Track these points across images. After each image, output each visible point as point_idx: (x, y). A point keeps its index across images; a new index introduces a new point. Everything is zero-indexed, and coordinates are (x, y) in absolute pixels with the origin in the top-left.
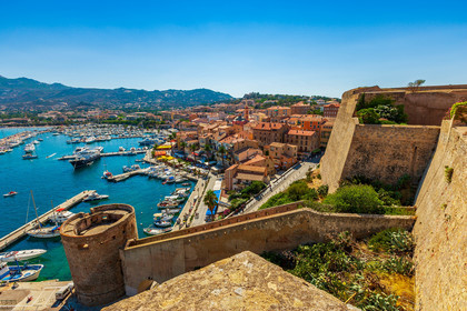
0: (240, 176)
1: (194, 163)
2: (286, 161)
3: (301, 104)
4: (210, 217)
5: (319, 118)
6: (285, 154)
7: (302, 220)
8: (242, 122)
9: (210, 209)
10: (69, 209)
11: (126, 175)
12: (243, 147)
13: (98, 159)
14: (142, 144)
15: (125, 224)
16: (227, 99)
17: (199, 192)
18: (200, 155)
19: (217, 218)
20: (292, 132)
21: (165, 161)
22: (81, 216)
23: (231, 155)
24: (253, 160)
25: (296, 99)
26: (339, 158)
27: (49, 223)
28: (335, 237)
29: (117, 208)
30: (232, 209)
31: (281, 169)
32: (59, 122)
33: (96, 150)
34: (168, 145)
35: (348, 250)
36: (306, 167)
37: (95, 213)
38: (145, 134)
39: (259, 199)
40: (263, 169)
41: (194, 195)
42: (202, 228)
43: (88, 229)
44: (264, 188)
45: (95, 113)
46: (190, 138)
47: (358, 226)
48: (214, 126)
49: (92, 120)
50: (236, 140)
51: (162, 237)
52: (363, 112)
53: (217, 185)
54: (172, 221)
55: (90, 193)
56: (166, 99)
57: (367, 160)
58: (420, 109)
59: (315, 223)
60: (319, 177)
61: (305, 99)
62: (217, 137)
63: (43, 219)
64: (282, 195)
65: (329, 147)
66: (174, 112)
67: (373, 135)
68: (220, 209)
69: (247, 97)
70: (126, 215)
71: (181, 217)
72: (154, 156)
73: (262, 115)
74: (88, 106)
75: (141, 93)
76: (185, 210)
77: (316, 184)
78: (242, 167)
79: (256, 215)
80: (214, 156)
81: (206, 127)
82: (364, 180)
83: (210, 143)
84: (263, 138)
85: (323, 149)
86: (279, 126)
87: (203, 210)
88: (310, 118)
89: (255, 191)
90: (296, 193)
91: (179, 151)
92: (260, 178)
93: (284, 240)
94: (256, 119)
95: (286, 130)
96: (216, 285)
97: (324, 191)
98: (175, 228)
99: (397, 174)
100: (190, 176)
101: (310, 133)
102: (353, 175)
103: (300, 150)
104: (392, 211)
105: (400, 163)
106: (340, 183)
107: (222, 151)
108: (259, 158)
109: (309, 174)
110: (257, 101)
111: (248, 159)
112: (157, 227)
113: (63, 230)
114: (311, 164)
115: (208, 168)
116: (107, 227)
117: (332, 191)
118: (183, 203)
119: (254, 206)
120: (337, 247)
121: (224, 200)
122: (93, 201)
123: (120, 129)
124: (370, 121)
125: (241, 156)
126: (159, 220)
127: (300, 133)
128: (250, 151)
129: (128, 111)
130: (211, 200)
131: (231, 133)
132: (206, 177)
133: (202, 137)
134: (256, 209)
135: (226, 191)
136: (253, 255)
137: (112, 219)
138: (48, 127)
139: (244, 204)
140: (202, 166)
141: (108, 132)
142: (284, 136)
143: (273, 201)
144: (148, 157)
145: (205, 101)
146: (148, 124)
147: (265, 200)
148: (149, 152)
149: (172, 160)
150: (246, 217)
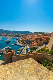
0: (32, 46)
1: (25, 43)
2: (41, 44)
3: (44, 34)
5: (47, 37)
7: (43, 55)
8: (33, 37)
9: (27, 51)
10: (5, 49)
11: (14, 44)
12: (33, 41)
13: (10, 41)
14: (17, 40)
15: (13, 52)
16: (31, 33)
18: (26, 42)
20: (42, 39)
21: (20, 43)
23: (31, 42)
24: (35, 43)
25: (43, 33)
26: (51, 44)
27: (2, 51)
28: (50, 59)
29: (12, 50)
30: (31, 52)
31: (40, 45)
34: (21, 40)
36: (44, 45)
37: (9, 50)
38: (17, 38)
39: (35, 50)
40: (36, 45)
41: (24, 49)
43: (7, 52)
46: (24, 39)
48: (28, 37)
50: (32, 40)
51: (19, 55)
53: (28, 47)
54: (20, 53)
55: (8, 47)
56: (21, 32)
59: (46, 56)
60: (47, 47)
61: (45, 33)
62: (29, 39)
63: (1, 50)
64: (40, 50)
65: (49, 42)
66: (22, 35)
68: (29, 52)
69: (34, 32)
70: (13, 51)
71: (22, 52)
72: (18, 42)
73: (37, 36)
74: (9, 33)
75: (17, 31)
77: (46, 49)
78: (33, 44)
79: (35, 53)
80: (28, 42)
81: (27, 37)
84: (37, 40)
85: (48, 42)
86: (40, 38)
87: (26, 51)
88: (46, 36)
90: (42, 50)
92: (36, 47)
94: (36, 36)
96: (25, 63)
97: (48, 50)
98: (21, 54)
100: (24, 45)
101: (46, 39)
103: (44, 42)
106: (51, 49)
107: (30, 41)
108: (36, 43)
109: (45, 47)
110: (36, 33)
111: (34, 43)
112: (18, 54)
113: (4, 52)
114: (46, 45)
115: (27, 44)
116: (10, 53)
117: (50, 50)
118: (22, 50)
120: (50, 61)
121: (29, 50)
122: (8, 48)
123: (14, 37)
125: (33, 43)
126: (18, 52)
127: (44, 39)
128: (34, 42)
130: (27, 50)
131: (31, 39)
132: (26, 46)
133: (26, 39)
134: (35, 52)
135: (30, 48)
137: (11, 51)
139: (33, 51)
140: (26, 44)
141: (11, 37)
142: (41, 39)
143: (38, 51)
144: (17, 42)
145: (27, 33)
146: (18, 36)
147: (37, 51)
148: (18, 41)
149: (21, 42)
150: (33, 53)
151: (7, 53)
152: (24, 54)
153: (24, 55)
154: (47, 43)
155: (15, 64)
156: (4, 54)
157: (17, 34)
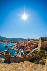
0: (26, 50)
1: (19, 48)
2: (33, 48)
4: (21, 56)
6: (33, 47)
8: (27, 42)
10: (5, 52)
11: (10, 49)
12: (27, 46)
13: (7, 46)
17: (20, 52)
19: (23, 56)
23: (25, 47)
26: (40, 46)
27: (3, 52)
30: (25, 55)
31: (32, 49)
32: (4, 42)
33: (7, 45)
34: (16, 45)
35: (40, 58)
36: (35, 48)
37: (7, 53)
38: (13, 44)
40: (29, 49)
41: (19, 53)
42: (20, 57)
44: (30, 52)
45: (8, 41)
46: (19, 45)
47: (42, 55)
48: (22, 43)
49: (7, 42)
52: (42, 40)
54: (16, 56)
56: (16, 39)
57: (43, 46)
61: (35, 39)
64: (32, 53)
67: (43, 43)
68: (23, 55)
69: (27, 39)
70: (10, 54)
75: (13, 38)
78: (26, 49)
79: (28, 56)
80: (22, 47)
81: (21, 43)
82: (42, 49)
83: (22, 45)
84: (30, 45)
88: (36, 42)
89: (28, 52)
90: (34, 52)
91: (17, 46)
92: (29, 51)
93: (32, 58)
94: (29, 42)
95: (33, 43)
97: (38, 51)
99: (46, 47)
101: (36, 44)
102: (41, 49)
103: (35, 46)
104: (45, 52)
105: (46, 46)
107: (24, 47)
108: (29, 48)
110: (29, 40)
112: (14, 56)
113: (4, 54)
115: (21, 49)
118: (18, 54)
119: (28, 54)
121: (24, 54)
122: (7, 51)
123: (10, 43)
124: (43, 41)
128: (28, 47)
129: (11, 41)
130: (22, 54)
131: (25, 44)
132: (21, 50)
135: (24, 52)
137: (9, 54)
140: (20, 49)
142: (32, 44)
145: (21, 40)
147: (30, 54)
148: (13, 46)
149: (16, 48)
150: (27, 56)
151: (6, 55)
152: (19, 56)
154: (37, 47)
157: (13, 41)
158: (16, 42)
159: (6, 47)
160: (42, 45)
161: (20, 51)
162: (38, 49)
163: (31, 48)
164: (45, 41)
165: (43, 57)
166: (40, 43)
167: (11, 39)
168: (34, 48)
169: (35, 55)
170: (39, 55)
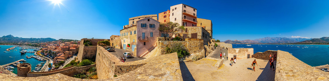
0: (58, 60)
1: (46, 56)
2: (70, 56)
3: (72, 42)
4: (49, 70)
5: (76, 45)
6: (69, 54)
7: (74, 70)
8: (58, 46)
9: (50, 68)
10: (19, 62)
11: (30, 57)
12: (59, 52)
13: (25, 53)
14: (34, 51)
15: (29, 68)
16: (55, 40)
17: (47, 63)
18: (48, 54)
19: (51, 70)
20: (70, 48)
21: (39, 55)
22: (21, 64)
23: (55, 54)
24: (61, 56)
25: (71, 40)
26: (81, 54)
27: (16, 63)
28: (82, 72)
29: (28, 64)
30: (56, 68)
31: (68, 58)
32: (20, 45)
33: (25, 51)
34: (40, 51)
35: (85, 74)
36: (74, 57)
37: (24, 64)
38: (35, 48)
39: (63, 66)
40: (64, 58)
41: (46, 64)
42: (47, 72)
43: (22, 67)
44: (64, 63)
45: (26, 43)
46: (45, 49)
47: (86, 68)
48: (51, 47)
49: (25, 44)
50: (57, 50)
51: (37, 73)
52: (85, 43)
53: (52, 62)
54: (40, 70)
55: (23, 60)
56: (40, 40)
57: (87, 54)
58: (94, 43)
59: (77, 70)
60: (77, 59)
61: (73, 41)
62: (52, 50)
64: (69, 64)
65: (79, 52)
66: (42, 43)
67: (87, 48)
68: (52, 68)
69: (60, 40)
70: (29, 66)
71: (42, 69)
72: (37, 54)
73: (63, 44)
74: (25, 42)
75: (35, 39)
76: (43, 67)
77: (77, 61)
78: (58, 57)
79: (62, 69)
80: (51, 55)
81: (49, 47)
82: (86, 58)
83: (50, 51)
84: (64, 50)
85: (78, 52)
86: (67, 47)
87: (48, 68)
88: (74, 45)
89: (62, 63)
90: (72, 63)
91: (43, 53)
92: (63, 60)
94: (62, 45)
95: (69, 48)
97: (79, 62)
98: (40, 71)
99: (92, 56)
100: (45, 59)
101: (75, 49)
102: (84, 58)
103: (73, 53)
104: (92, 64)
105: (92, 54)
106: (82, 60)
107: (53, 53)
108: (63, 55)
109: (75, 59)
110: (62, 41)
111: (60, 55)
112: (35, 70)
113: (18, 65)
114: (76, 56)
115: (50, 58)
116: (25, 67)
117: (80, 62)
120: (83, 74)
121: (54, 66)
122: (23, 61)
123: (30, 47)
124: (86, 45)
125: (58, 55)
126: (36, 69)
127: (72, 48)
128: (61, 53)
129: (32, 43)
130: (50, 66)
131: (56, 49)
132: (49, 60)
133: (48, 50)
134: (62, 68)
135: (54, 64)
136: (61, 74)
137: (26, 66)
138: (18, 46)
139: (59, 67)
140: (48, 57)
141: (28, 47)
143: (66, 66)
144: (35, 54)
145: (50, 40)
146: (36, 46)
147: (64, 66)
148: (36, 52)
149: (41, 55)
150: (59, 70)
153: (45, 72)
154: (76, 54)
155: (36, 79)
156: (18, 67)
157: (34, 43)
158: (40, 44)
159: (23, 54)
160: (85, 51)
161: (47, 61)
162: (79, 57)
163: (67, 56)
164: (91, 45)
165: (90, 72)
166: (82, 48)
167: (31, 39)
168: (72, 57)
169: (74, 69)
170: (81, 69)
